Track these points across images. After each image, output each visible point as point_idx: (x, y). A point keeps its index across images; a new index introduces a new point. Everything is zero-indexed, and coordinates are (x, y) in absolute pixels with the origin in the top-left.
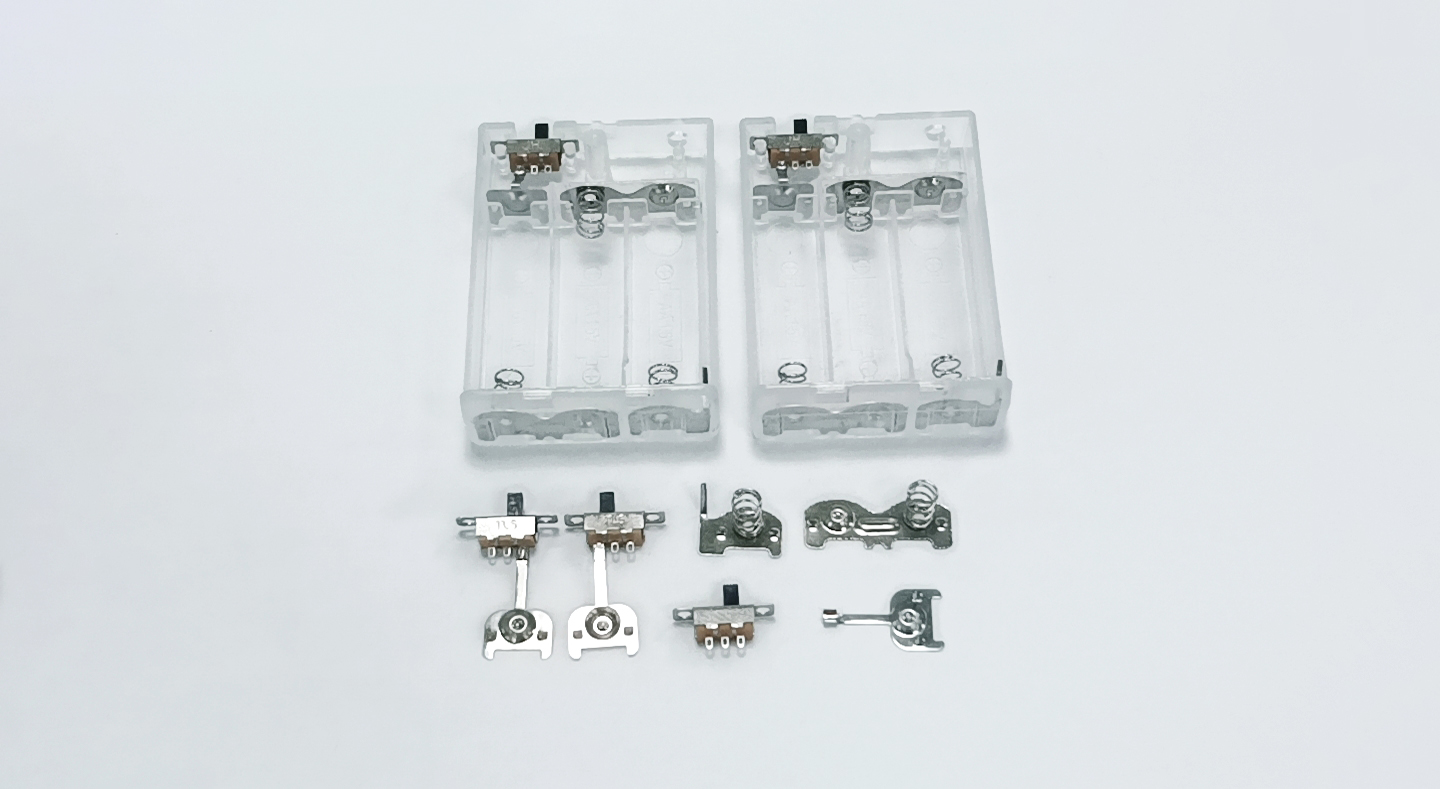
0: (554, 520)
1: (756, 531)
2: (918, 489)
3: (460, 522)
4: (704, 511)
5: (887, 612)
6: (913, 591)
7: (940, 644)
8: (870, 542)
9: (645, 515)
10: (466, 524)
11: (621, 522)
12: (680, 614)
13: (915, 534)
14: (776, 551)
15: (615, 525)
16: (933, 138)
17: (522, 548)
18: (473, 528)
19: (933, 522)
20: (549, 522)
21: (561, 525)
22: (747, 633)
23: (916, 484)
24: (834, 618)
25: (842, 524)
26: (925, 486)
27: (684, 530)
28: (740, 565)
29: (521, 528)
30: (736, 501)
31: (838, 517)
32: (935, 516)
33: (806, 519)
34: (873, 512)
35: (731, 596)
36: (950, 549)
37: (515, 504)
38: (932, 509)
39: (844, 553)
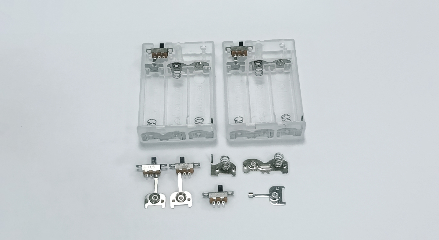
0: (166, 165)
1: (228, 169)
2: (277, 155)
3: (137, 166)
4: (212, 162)
5: (268, 193)
6: (276, 187)
7: (285, 203)
8: (263, 172)
9: (194, 164)
10: (139, 167)
11: (186, 166)
12: (205, 194)
13: (276, 169)
14: (234, 175)
15: (185, 167)
16: (281, 47)
17: (156, 174)
18: (141, 168)
19: (282, 165)
20: (165, 166)
21: (168, 167)
22: (225, 200)
23: (277, 154)
24: (252, 195)
25: (254, 166)
26: (280, 155)
27: (206, 168)
28: (223, 179)
29: (156, 168)
30: (222, 159)
31: (253, 164)
32: (282, 164)
33: (243, 165)
34: (264, 162)
35: (220, 189)
36: (287, 174)
37: (154, 161)
38: (282, 161)
39: (255, 175)
